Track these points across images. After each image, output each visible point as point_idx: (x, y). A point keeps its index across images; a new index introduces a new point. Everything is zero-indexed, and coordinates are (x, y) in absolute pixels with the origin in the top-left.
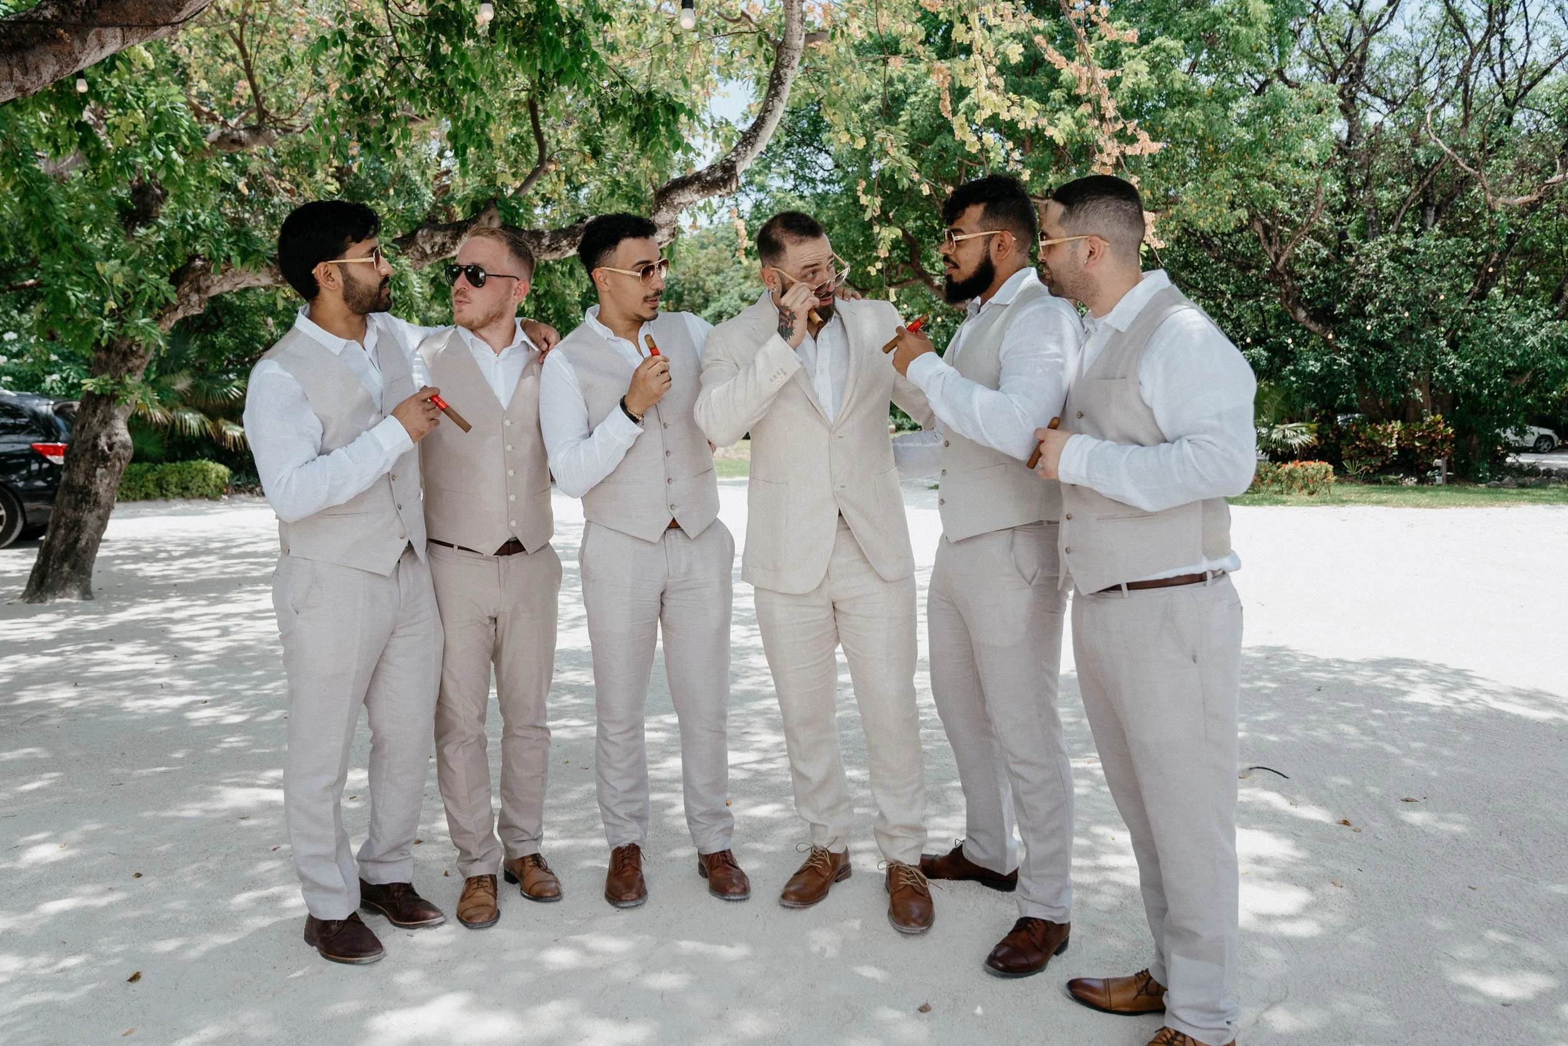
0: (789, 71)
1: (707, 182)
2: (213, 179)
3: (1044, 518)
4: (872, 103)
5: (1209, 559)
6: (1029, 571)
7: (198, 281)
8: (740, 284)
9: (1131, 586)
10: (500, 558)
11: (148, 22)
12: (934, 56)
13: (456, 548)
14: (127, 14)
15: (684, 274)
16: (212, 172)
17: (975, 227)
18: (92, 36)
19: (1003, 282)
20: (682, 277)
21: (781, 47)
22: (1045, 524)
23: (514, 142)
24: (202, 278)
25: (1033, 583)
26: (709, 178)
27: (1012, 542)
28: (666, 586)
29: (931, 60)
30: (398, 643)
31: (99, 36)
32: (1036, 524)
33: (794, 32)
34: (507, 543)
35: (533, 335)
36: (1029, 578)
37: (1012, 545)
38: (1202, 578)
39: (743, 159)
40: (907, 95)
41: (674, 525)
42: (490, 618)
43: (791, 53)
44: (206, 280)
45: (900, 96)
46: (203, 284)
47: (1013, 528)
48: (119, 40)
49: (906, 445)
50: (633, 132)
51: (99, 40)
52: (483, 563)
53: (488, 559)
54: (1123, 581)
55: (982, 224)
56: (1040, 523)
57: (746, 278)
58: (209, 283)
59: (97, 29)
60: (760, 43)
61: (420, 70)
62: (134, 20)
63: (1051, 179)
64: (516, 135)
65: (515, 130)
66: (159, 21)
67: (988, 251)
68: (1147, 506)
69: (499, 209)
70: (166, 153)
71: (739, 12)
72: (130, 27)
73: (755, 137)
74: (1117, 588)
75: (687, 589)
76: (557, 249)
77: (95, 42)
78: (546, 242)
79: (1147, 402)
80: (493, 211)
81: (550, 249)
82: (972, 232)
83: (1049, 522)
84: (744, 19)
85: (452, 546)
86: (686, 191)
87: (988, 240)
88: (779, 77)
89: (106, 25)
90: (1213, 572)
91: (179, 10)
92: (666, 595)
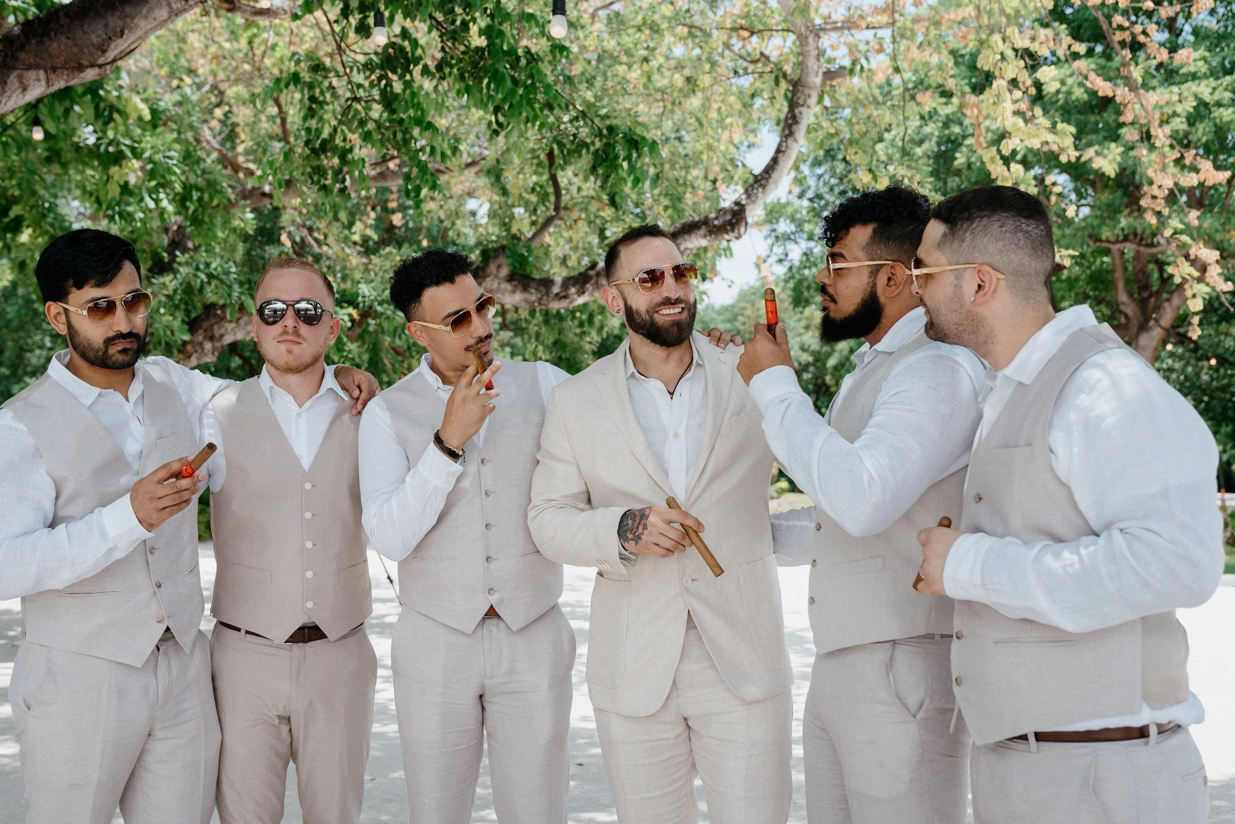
0: (804, 110)
1: (715, 226)
2: (234, 230)
3: (937, 631)
4: (926, 146)
5: (1152, 708)
6: (912, 700)
7: (212, 329)
8: (800, 335)
9: (1040, 737)
10: (295, 645)
11: (72, 64)
12: (967, 89)
13: (243, 632)
14: (51, 56)
15: (744, 324)
16: (236, 223)
17: (860, 254)
18: (13, 78)
19: (893, 323)
20: (742, 328)
21: (797, 85)
22: (938, 638)
23: (533, 190)
24: (216, 327)
25: (919, 716)
26: (716, 222)
27: (892, 658)
28: (483, 687)
29: (963, 94)
30: (158, 748)
31: (20, 78)
32: (923, 637)
33: (810, 69)
34: (301, 629)
35: (344, 382)
36: (913, 709)
37: (890, 666)
38: (1142, 733)
39: (754, 202)
40: (964, 137)
41: (492, 613)
42: (280, 717)
43: (807, 91)
44: (220, 328)
45: (957, 138)
46: (217, 332)
47: (894, 642)
48: (43, 83)
49: (791, 523)
50: (594, 169)
51: (21, 83)
52: (273, 651)
53: (278, 647)
54: (1029, 729)
55: (869, 249)
56: (930, 636)
57: (807, 328)
58: (222, 331)
59: (19, 72)
60: (777, 82)
61: (377, 111)
62: (59, 61)
63: (1124, 222)
64: (536, 184)
65: (534, 178)
66: (85, 63)
67: (874, 285)
68: (1069, 624)
69: (508, 257)
70: (157, 201)
71: (758, 52)
72: (54, 69)
73: (767, 180)
74: (1024, 737)
75: (511, 693)
76: (565, 297)
77: (17, 85)
78: (556, 290)
79: (1063, 478)
80: (502, 260)
81: (559, 297)
82: (856, 259)
83: (942, 636)
84: (763, 59)
85: (239, 630)
86: (693, 236)
87: (875, 271)
88: (794, 117)
89: (29, 68)
90: (1159, 726)
91: (104, 52)
92: (487, 698)
